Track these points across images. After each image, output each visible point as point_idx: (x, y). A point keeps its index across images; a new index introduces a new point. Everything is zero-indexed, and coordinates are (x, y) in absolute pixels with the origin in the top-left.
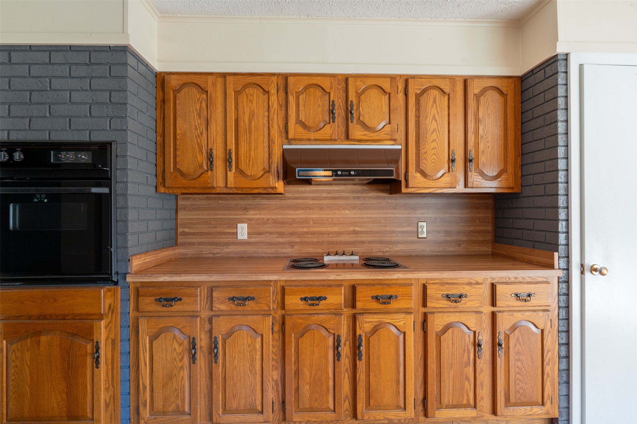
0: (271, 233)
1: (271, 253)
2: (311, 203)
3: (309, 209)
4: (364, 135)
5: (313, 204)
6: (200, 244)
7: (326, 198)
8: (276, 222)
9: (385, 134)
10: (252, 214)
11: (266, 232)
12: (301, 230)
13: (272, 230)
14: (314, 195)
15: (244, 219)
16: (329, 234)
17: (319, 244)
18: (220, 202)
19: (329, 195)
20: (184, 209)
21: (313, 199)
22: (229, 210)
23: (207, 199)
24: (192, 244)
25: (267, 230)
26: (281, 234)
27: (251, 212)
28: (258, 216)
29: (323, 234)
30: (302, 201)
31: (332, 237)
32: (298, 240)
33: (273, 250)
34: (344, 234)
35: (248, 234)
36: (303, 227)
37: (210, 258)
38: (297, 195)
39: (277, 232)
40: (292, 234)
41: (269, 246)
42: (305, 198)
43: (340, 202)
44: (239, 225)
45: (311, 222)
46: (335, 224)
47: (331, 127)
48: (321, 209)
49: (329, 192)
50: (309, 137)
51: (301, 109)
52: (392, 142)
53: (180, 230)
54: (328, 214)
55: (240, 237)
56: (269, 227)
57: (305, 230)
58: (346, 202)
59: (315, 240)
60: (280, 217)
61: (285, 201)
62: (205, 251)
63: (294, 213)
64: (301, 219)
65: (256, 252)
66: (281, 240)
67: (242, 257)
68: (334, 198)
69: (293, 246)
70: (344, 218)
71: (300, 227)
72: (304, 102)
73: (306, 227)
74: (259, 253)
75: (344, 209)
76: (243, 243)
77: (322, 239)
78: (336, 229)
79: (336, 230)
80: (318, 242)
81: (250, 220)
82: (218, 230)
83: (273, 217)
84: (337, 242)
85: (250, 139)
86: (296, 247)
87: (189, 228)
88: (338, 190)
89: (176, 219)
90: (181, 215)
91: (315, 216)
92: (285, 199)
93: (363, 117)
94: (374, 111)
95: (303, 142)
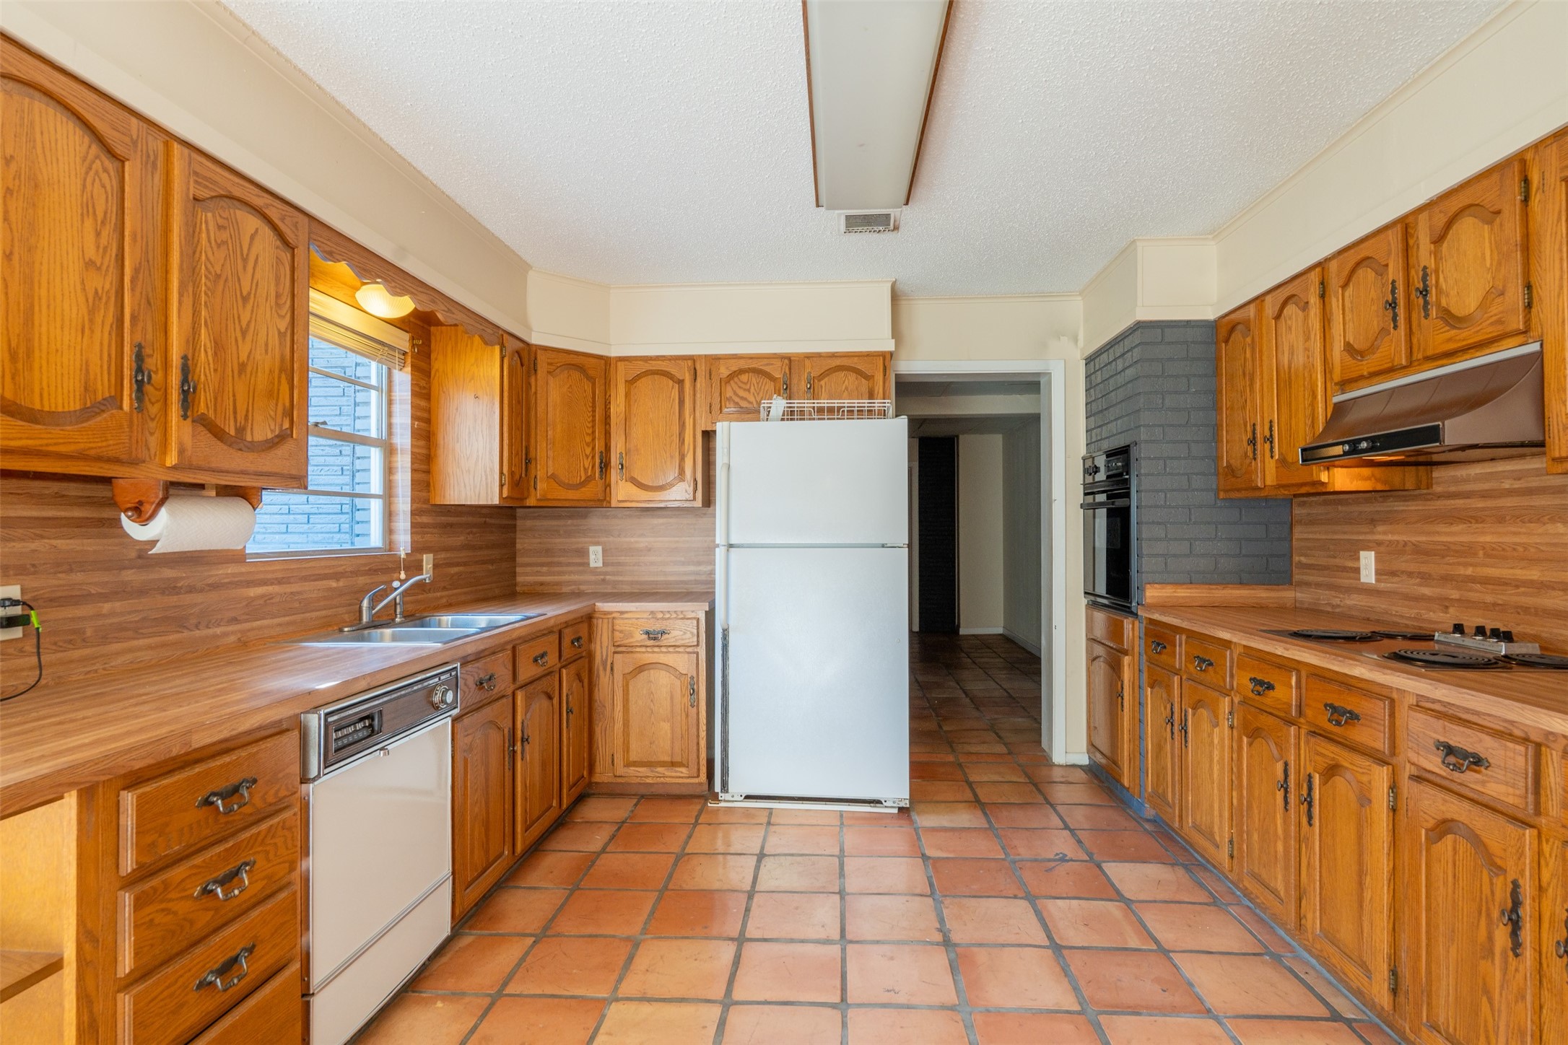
0: (1410, 574)
1: (1410, 618)
2: (1480, 505)
3: (1477, 522)
4: (1450, 340)
5: (1483, 509)
6: (1318, 585)
7: (1511, 493)
8: (1419, 551)
9: (1492, 324)
10: (1383, 533)
11: (1403, 572)
12: (1462, 571)
13: (1412, 567)
14: (1486, 486)
15: (1369, 541)
16: (1517, 587)
17: (1497, 608)
18: (1340, 508)
19: (1517, 485)
20: (1300, 522)
21: (1485, 495)
22: (1351, 524)
23: (1325, 503)
24: (1308, 584)
25: (1404, 566)
26: (1425, 578)
27: (1380, 528)
28: (1390, 537)
29: (1506, 584)
30: (1461, 501)
31: (1525, 594)
32: (1455, 594)
33: (1413, 613)
34: (1554, 589)
35: (1378, 573)
36: (1466, 565)
37: (1328, 612)
38: (1453, 489)
39: (1419, 573)
40: (1446, 579)
41: (1406, 603)
42: (1468, 495)
43: (1543, 503)
44: (1363, 554)
45: (1481, 553)
46: (1532, 561)
47: (1392, 340)
48: (1501, 520)
49: (1518, 476)
50: (1360, 373)
51: (1347, 318)
52: (1520, 339)
53: (1296, 559)
54: (1515, 533)
55: (1364, 579)
56: (1406, 561)
57: (1469, 571)
58: (1557, 502)
59: (1489, 599)
60: (1423, 539)
61: (1432, 503)
62: (1324, 600)
63: (1448, 530)
64: (1462, 544)
65: (1387, 613)
66: (1426, 591)
67: (1368, 619)
68: (1530, 492)
69: (1447, 607)
70: (1555, 545)
71: (1459, 564)
72: (1352, 303)
73: (1471, 565)
74: (1391, 615)
75: (1553, 520)
76: (1368, 591)
77: (1504, 598)
78: (1534, 574)
79: (1535, 578)
80: (1495, 604)
81: (1379, 543)
82: (1338, 561)
83: (1414, 539)
84: (1536, 609)
85: (1290, 397)
86: (1451, 610)
87: (1306, 556)
88: (1537, 469)
89: (1291, 540)
90: (1299, 532)
91: (1488, 538)
92: (1432, 499)
93: (1447, 296)
94: (1468, 272)
95: (1361, 383)
